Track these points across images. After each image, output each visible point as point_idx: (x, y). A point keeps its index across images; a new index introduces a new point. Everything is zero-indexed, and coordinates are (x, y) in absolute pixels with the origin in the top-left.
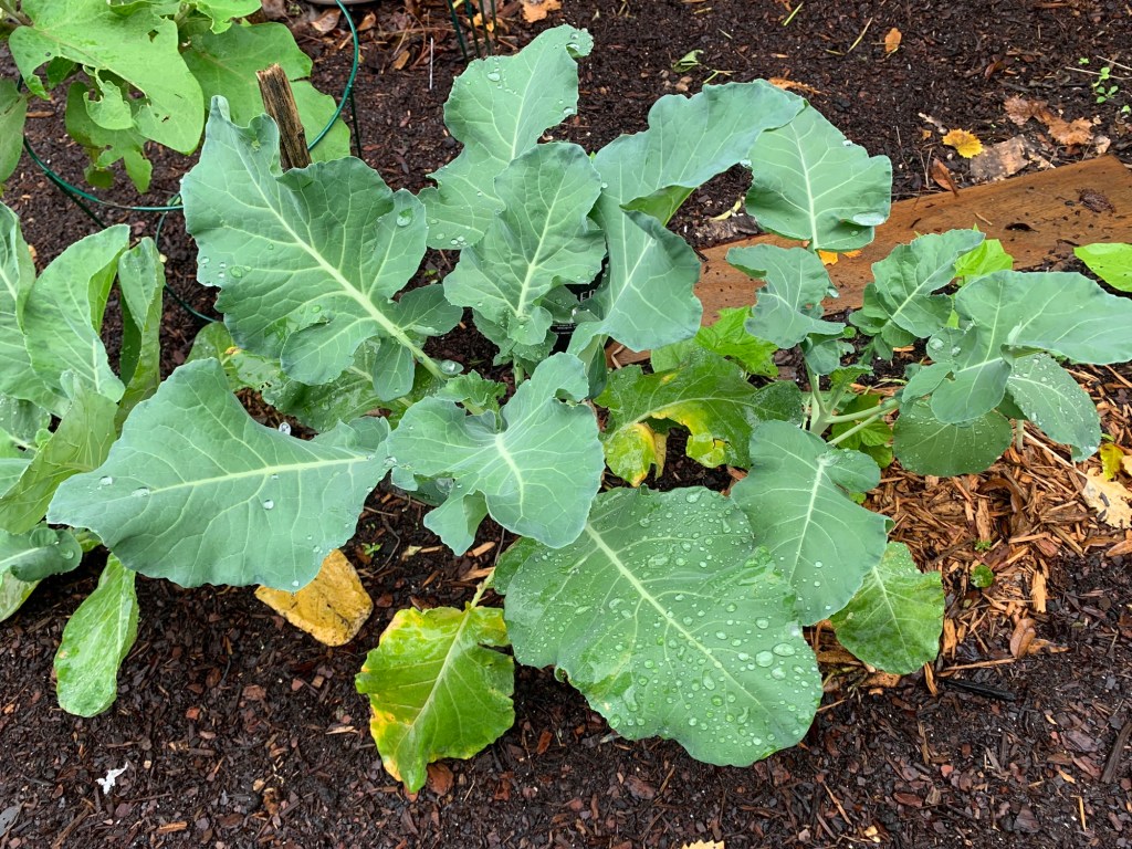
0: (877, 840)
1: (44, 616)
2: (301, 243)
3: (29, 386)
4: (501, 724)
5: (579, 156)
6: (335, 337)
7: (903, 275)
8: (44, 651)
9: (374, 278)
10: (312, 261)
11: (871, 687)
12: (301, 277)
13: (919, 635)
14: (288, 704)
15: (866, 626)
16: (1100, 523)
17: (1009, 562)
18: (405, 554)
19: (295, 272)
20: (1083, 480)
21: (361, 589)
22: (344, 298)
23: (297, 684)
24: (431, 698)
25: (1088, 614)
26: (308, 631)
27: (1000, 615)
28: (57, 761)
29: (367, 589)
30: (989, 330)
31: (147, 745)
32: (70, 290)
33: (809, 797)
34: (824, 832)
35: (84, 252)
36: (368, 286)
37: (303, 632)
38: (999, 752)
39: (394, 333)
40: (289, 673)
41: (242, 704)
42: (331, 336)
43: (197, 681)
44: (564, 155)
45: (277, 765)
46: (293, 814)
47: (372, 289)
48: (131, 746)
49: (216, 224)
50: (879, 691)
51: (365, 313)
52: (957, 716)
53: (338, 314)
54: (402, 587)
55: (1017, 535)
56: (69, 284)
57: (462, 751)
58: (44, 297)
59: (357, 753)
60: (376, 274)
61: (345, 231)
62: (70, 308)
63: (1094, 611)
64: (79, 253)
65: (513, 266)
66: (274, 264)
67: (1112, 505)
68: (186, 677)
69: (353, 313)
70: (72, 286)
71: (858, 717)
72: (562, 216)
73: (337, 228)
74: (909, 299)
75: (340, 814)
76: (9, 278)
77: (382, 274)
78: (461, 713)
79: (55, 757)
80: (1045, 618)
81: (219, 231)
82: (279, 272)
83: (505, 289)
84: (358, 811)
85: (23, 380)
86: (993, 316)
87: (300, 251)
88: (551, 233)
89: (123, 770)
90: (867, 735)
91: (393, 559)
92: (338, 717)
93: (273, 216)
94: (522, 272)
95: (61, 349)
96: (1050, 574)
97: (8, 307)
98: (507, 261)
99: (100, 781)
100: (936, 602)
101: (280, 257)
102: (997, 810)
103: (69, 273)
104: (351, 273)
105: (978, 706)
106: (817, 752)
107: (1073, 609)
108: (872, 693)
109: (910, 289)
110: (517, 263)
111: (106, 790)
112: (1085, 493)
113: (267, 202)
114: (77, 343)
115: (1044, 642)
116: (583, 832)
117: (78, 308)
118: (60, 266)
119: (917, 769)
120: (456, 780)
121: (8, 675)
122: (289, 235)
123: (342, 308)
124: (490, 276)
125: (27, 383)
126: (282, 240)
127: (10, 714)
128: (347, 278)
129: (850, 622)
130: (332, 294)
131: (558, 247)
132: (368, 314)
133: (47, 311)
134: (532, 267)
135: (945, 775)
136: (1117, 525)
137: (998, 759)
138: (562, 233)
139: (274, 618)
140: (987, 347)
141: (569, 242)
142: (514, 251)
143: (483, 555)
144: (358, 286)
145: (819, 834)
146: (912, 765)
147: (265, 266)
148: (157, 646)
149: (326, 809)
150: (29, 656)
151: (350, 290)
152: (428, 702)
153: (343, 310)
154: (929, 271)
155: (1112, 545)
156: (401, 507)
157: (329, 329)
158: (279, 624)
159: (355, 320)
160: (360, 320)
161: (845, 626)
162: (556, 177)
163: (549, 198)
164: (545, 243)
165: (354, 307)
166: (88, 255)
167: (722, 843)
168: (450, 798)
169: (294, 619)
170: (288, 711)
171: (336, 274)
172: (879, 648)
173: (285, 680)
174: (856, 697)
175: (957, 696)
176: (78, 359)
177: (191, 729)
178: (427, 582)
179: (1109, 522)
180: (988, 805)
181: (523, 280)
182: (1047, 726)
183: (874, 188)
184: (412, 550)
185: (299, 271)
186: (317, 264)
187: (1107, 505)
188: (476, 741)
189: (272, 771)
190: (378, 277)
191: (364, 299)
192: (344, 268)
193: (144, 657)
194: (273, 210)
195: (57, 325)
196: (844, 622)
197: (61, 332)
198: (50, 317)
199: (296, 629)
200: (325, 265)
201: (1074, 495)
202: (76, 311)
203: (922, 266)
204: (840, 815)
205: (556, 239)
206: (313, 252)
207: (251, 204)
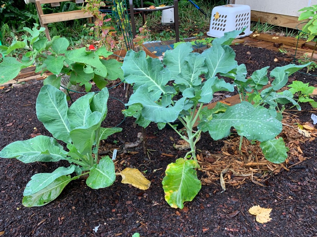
0: (292, 199)
1: (65, 198)
2: (147, 76)
3: (62, 137)
4: (198, 188)
5: (198, 54)
7: (256, 77)
8: (68, 204)
10: (149, 80)
11: (274, 173)
12: (147, 83)
13: (282, 152)
14: (139, 203)
15: (271, 153)
16: (305, 137)
17: (291, 146)
18: (154, 171)
19: (146, 82)
20: (298, 130)
22: (156, 86)
23: (140, 198)
24: (181, 183)
25: (311, 151)
26: (138, 188)
27: (294, 156)
28: (80, 227)
29: (148, 179)
30: (278, 77)
31: (103, 220)
32: (79, 108)
33: (273, 194)
34: (280, 199)
35: (81, 100)
36: (160, 84)
37: (137, 188)
38: (308, 177)
40: (137, 196)
41: (126, 206)
43: (113, 203)
44: (195, 55)
45: (141, 217)
46: (150, 225)
48: (99, 221)
49: (129, 74)
50: (277, 173)
51: (159, 90)
52: (296, 174)
53: (155, 89)
54: (156, 178)
55: (290, 141)
56: (78, 107)
57: (190, 199)
58: (72, 110)
59: (161, 208)
60: (161, 81)
61: (156, 72)
62: (78, 112)
63: (312, 150)
64: (80, 100)
65: (189, 76)
66: (142, 80)
67: (305, 133)
68: (109, 203)
70: (79, 107)
71: (275, 179)
72: (198, 64)
73: (154, 72)
74: (259, 81)
75: (163, 222)
76: (59, 111)
78: (189, 186)
79: (79, 227)
80: (304, 154)
81: (130, 76)
82: (143, 82)
83: (187, 80)
84: (167, 220)
85: (60, 135)
86: (278, 75)
87: (147, 78)
88: (196, 68)
89: (99, 227)
90: (279, 181)
91: (151, 173)
92: (153, 203)
93: (141, 72)
94: (191, 76)
95: (75, 122)
96: (300, 146)
97: (58, 118)
98: (187, 75)
99: (94, 230)
100: (283, 145)
101: (143, 79)
102: (314, 187)
103: (78, 104)
104: (157, 82)
105: (299, 171)
106: (270, 187)
107: (308, 152)
108: (275, 174)
109: (258, 79)
110: (190, 75)
111: (96, 231)
112: (299, 132)
113: (140, 69)
114: (79, 120)
115: (306, 158)
116: (225, 211)
117: (80, 111)
118: (76, 103)
119: (293, 184)
120: (189, 208)
121: (59, 211)
122: (144, 75)
123: (156, 88)
124: (184, 79)
125: (61, 136)
126: (143, 76)
127: (63, 220)
128: (156, 82)
129: (267, 153)
130: (153, 86)
131: (198, 70)
132: (160, 90)
133: (73, 113)
134: (193, 75)
135: (299, 184)
136: (308, 137)
137: (309, 178)
138: (198, 67)
139: (129, 185)
140: (279, 80)
141: (200, 69)
142: (189, 72)
144: (158, 84)
145: (279, 200)
146: (292, 184)
147: (140, 81)
148: (98, 198)
149: (158, 222)
150: (64, 206)
151: (157, 85)
152: (181, 184)
154: (261, 75)
155: (309, 140)
156: (149, 162)
157: (154, 92)
158: (130, 187)
160: (159, 91)
161: (266, 154)
162: (195, 58)
163: (194, 62)
164: (195, 70)
165: (157, 88)
166: (82, 100)
167: (259, 205)
168: (189, 213)
169: (134, 185)
170: (139, 204)
171: (154, 82)
172: (275, 158)
173: (136, 198)
174: (272, 176)
175: (294, 171)
176: (79, 124)
177: (114, 214)
178: (162, 175)
179: (306, 136)
180: (312, 187)
181: (191, 78)
182: (315, 171)
183: (243, 69)
184: (155, 171)
185: (147, 82)
186: (150, 80)
187: (304, 133)
188: (193, 195)
189: (140, 219)
191: (159, 87)
192: (155, 80)
193: (96, 201)
194: (141, 70)
195: (74, 117)
196: (266, 153)
197: (75, 118)
198: (73, 115)
199: (135, 187)
200: (152, 80)
201: (297, 133)
202: (80, 112)
203: (259, 75)
204: (281, 196)
205: (197, 69)
206: (149, 78)
207: (136, 70)
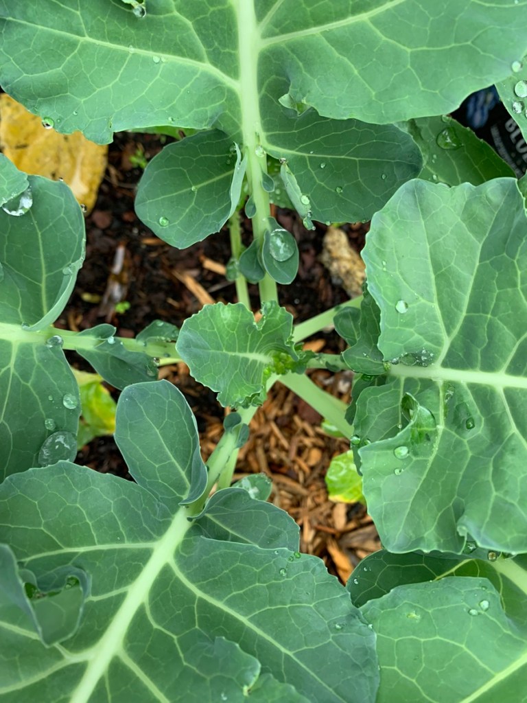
6: (132, 50)
9: (306, 25)
21: (95, 187)
29: (100, 192)
39: (249, 140)
42: (126, 41)
47: (282, 40)
69: (208, 44)
77: (327, 35)
143: (210, 272)
153: (191, 16)
159: (197, 57)
190: (315, 31)
